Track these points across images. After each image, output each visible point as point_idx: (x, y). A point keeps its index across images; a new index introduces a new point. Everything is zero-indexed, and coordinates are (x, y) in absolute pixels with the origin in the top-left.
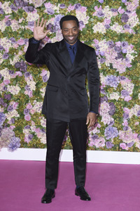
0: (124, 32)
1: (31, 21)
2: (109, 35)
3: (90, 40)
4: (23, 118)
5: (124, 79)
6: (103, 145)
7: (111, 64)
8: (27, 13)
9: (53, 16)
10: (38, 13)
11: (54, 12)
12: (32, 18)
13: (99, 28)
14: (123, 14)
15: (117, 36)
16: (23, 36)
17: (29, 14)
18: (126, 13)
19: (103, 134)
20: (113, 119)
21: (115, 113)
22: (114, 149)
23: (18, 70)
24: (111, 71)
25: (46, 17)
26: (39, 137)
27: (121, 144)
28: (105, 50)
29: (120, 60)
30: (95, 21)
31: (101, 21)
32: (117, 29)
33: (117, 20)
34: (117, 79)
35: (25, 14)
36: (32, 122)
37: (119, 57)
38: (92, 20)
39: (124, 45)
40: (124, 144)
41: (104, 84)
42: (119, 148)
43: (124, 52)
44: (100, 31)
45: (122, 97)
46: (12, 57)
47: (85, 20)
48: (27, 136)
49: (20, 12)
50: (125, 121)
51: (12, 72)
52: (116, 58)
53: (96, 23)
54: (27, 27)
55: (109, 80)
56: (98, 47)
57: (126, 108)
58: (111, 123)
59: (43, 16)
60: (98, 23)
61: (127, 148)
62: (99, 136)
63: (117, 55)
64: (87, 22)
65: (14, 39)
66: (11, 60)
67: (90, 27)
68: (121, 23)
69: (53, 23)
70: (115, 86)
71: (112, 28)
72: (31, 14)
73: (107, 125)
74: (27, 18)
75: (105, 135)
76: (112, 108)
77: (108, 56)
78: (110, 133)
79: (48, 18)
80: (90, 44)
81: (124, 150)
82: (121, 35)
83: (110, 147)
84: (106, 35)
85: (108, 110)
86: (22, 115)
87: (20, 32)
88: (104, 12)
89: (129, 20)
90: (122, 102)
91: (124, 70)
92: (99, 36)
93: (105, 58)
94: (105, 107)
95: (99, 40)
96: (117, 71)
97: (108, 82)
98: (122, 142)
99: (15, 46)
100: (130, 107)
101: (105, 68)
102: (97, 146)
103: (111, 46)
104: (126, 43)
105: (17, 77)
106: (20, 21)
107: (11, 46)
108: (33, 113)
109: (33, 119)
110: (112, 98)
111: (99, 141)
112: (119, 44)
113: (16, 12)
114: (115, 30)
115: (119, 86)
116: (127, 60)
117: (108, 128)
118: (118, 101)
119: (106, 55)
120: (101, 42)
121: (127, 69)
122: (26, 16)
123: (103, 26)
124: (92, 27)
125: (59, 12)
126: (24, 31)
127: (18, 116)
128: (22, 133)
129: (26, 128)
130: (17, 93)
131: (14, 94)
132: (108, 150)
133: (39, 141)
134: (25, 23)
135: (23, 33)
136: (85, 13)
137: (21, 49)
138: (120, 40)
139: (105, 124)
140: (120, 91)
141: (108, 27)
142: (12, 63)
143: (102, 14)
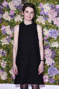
7: (52, 21)
20: (54, 62)
21: (56, 57)
24: (52, 26)
28: (48, 11)
34: (57, 32)
41: (48, 36)
52: (56, 17)
55: (51, 33)
56: (43, 9)
58: (53, 64)
63: (56, 15)
70: (55, 37)
73: (50, 66)
75: (49, 73)
76: (53, 53)
77: (50, 16)
78: (52, 72)
83: (52, 82)
85: (50, 55)
93: (48, 17)
94: (48, 52)
95: (44, 4)
96: (57, 26)
97: (50, 34)
101: (48, 24)
103: (53, 8)
110: (53, 46)
117: (50, 68)
119: (49, 14)
132: (51, 84)
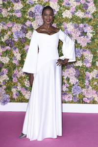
0: (85, 17)
1: (17, 9)
2: (74, 19)
3: (60, 23)
4: (12, 81)
5: (86, 51)
6: (71, 99)
8: (14, 3)
9: (33, 6)
10: (22, 3)
11: (33, 3)
12: (18, 7)
13: (67, 14)
14: (85, 4)
15: (80, 20)
16: (11, 21)
17: (16, 4)
18: (86, 3)
19: (71, 92)
22: (79, 102)
23: (8, 45)
25: (27, 6)
26: (24, 94)
27: (84, 99)
29: (82, 37)
30: (64, 9)
31: (68, 9)
32: (80, 14)
33: (80, 8)
35: (12, 4)
36: (19, 83)
37: (82, 35)
38: (62, 8)
39: (85, 26)
40: (86, 99)
42: (83, 101)
43: (85, 31)
44: (67, 17)
45: (85, 64)
46: (3, 36)
47: (56, 8)
48: (14, 93)
49: (9, 3)
50: (87, 81)
51: (3, 47)
53: (65, 11)
54: (14, 14)
57: (87, 72)
59: (26, 6)
60: (66, 10)
61: (88, 102)
62: (67, 93)
64: (58, 10)
65: (5, 23)
66: (2, 38)
67: (60, 13)
68: (83, 11)
69: (33, 11)
71: (76, 14)
72: (17, 4)
74: (14, 7)
79: (29, 7)
80: (60, 25)
81: (86, 103)
82: (83, 19)
84: (72, 19)
86: (11, 78)
87: (9, 18)
88: (70, 2)
89: (89, 8)
90: (84, 68)
91: (86, 44)
92: (67, 20)
98: (84, 97)
99: (5, 28)
100: (90, 72)
102: (67, 100)
104: (87, 24)
105: (7, 50)
106: (9, 9)
107: (2, 28)
108: (19, 77)
109: (19, 81)
111: (68, 96)
112: (81, 25)
113: (6, 3)
114: (78, 15)
115: (82, 56)
116: (87, 37)
118: (82, 67)
120: (69, 24)
121: (88, 43)
122: (13, 6)
123: (70, 13)
124: (61, 14)
125: (37, 3)
126: (11, 17)
127: (8, 79)
128: (11, 92)
129: (14, 88)
130: (7, 62)
131: (5, 63)
133: (24, 97)
134: (12, 11)
135: (11, 18)
136: (56, 3)
137: (10, 30)
138: (82, 23)
139: (72, 84)
140: (83, 60)
141: (73, 13)
142: (3, 40)
143: (69, 4)
